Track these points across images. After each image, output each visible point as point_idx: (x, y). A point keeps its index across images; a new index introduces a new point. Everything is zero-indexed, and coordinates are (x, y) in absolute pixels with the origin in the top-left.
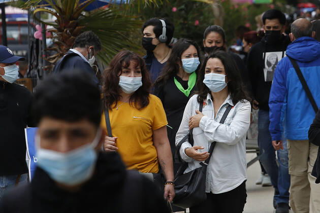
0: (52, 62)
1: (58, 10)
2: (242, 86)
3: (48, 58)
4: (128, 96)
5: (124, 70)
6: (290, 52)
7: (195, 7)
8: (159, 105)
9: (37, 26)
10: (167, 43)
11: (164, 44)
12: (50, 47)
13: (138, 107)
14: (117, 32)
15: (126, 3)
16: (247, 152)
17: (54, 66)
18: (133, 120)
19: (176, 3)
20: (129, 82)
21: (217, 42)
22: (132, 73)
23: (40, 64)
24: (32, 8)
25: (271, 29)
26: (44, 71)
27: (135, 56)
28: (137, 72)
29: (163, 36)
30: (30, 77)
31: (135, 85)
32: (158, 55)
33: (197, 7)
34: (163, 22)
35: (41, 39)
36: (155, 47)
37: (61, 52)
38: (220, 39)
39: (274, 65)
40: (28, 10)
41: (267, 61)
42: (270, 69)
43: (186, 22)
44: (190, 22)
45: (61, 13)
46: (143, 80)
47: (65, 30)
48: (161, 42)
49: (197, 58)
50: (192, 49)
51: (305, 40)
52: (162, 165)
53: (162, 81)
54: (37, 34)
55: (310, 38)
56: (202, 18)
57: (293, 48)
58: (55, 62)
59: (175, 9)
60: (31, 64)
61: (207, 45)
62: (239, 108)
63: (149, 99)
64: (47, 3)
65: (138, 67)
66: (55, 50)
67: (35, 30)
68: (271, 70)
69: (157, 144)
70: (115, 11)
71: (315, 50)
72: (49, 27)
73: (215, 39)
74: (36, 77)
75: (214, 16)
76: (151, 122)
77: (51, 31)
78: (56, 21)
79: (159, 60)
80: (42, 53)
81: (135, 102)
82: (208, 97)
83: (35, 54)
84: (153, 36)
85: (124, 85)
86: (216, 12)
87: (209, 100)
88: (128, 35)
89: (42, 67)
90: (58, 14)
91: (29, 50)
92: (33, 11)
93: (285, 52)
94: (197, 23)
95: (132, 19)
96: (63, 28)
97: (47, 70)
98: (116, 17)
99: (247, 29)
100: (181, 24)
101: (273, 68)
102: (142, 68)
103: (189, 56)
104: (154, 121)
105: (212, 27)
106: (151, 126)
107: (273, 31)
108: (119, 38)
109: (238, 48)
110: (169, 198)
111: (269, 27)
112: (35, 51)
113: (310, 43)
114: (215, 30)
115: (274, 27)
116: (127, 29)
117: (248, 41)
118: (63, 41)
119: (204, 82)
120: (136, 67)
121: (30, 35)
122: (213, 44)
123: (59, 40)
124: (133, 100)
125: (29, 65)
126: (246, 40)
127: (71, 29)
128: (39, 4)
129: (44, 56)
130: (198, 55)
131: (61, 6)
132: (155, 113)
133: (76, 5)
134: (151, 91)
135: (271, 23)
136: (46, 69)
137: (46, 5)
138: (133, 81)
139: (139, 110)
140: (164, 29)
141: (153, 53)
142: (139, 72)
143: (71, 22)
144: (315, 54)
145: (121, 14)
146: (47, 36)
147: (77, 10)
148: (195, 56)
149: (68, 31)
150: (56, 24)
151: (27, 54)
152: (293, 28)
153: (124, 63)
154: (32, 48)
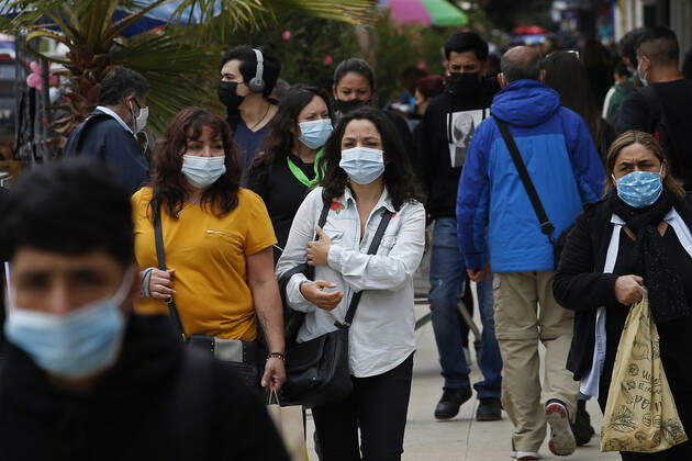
0: (61, 130)
1: (71, 34)
2: (411, 172)
3: (53, 124)
4: (199, 192)
5: (191, 143)
6: (498, 109)
7: (325, 32)
8: (258, 208)
9: (33, 65)
10: (266, 92)
11: (260, 95)
12: (56, 103)
13: (217, 211)
14: (182, 75)
15: (198, 22)
16: (416, 303)
17: (66, 139)
18: (207, 238)
19: (289, 24)
20: (202, 166)
21: (359, 92)
22: (207, 148)
23: (37, 135)
24: (24, 31)
25: (462, 71)
26: (45, 148)
27: (211, 119)
28: (215, 147)
29: (257, 80)
30: (20, 159)
31: (212, 171)
32: (249, 116)
33: (328, 30)
34: (259, 53)
35: (39, 87)
36: (241, 99)
37: (77, 113)
38: (364, 86)
39: (468, 136)
40: (16, 34)
41: (455, 128)
42: (461, 144)
43: (308, 59)
44: (316, 60)
45: (78, 41)
46: (227, 163)
47: (85, 72)
48: (253, 91)
49: (328, 121)
50: (317, 104)
51: (525, 86)
52: (263, 322)
53: (262, 165)
54: (32, 80)
55: (536, 82)
56: (337, 50)
57: (503, 102)
58: (66, 132)
59: (287, 35)
60: (21, 135)
61: (341, 96)
62: (405, 218)
63: (239, 195)
64: (52, 22)
65: (218, 138)
66: (66, 108)
67: (28, 71)
68: (463, 146)
69: (253, 283)
70: (177, 37)
71: (541, 105)
72: (54, 67)
73: (356, 86)
74: (29, 158)
75: (359, 49)
76: (241, 241)
77: (58, 74)
78: (67, 54)
79: (250, 126)
80: (41, 113)
81: (212, 202)
82: (347, 195)
83: (28, 117)
84: (239, 79)
85: (192, 172)
86: (364, 41)
87: (350, 200)
88: (201, 81)
89: (41, 139)
90: (72, 42)
91: (16, 109)
92: (25, 37)
93: (488, 111)
94: (328, 60)
95: (208, 53)
96: (81, 69)
97: (52, 147)
98: (180, 48)
99: (422, 73)
100: (298, 61)
101: (466, 142)
102: (225, 139)
103: (313, 117)
104: (247, 239)
105: (350, 61)
106: (242, 248)
107: (464, 74)
108: (184, 88)
109: (404, 108)
110: (274, 383)
111: (457, 67)
112: (27, 110)
113: (534, 91)
114: (355, 68)
115: (467, 67)
116: (199, 71)
117: (426, 94)
118: (81, 93)
119: (341, 165)
120: (213, 138)
121: (19, 80)
122: (353, 96)
123: (74, 90)
124: (209, 199)
125: (16, 136)
126: (421, 92)
127: (97, 69)
128: (37, 23)
129: (44, 120)
130: (330, 114)
131: (77, 28)
132: (250, 225)
133: (105, 25)
134: (242, 183)
135: (460, 59)
136: (48, 144)
137: (49, 25)
138: (208, 165)
139: (219, 217)
140: (260, 67)
141: (238, 112)
142: (219, 147)
143: (96, 56)
144: (541, 113)
145: (187, 42)
146: (51, 82)
147: (108, 36)
148: (324, 117)
149: (90, 74)
150: (69, 60)
151: (12, 116)
152: (504, 64)
153: (191, 131)
154: (22, 105)
